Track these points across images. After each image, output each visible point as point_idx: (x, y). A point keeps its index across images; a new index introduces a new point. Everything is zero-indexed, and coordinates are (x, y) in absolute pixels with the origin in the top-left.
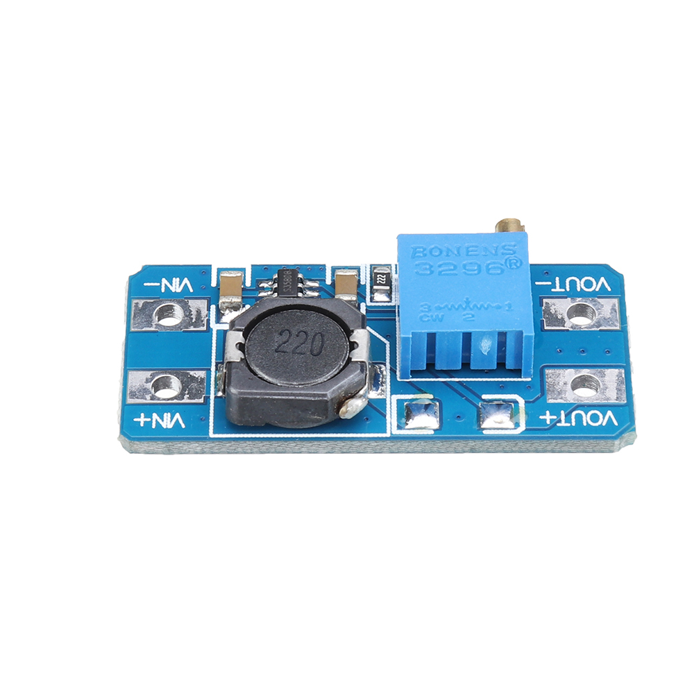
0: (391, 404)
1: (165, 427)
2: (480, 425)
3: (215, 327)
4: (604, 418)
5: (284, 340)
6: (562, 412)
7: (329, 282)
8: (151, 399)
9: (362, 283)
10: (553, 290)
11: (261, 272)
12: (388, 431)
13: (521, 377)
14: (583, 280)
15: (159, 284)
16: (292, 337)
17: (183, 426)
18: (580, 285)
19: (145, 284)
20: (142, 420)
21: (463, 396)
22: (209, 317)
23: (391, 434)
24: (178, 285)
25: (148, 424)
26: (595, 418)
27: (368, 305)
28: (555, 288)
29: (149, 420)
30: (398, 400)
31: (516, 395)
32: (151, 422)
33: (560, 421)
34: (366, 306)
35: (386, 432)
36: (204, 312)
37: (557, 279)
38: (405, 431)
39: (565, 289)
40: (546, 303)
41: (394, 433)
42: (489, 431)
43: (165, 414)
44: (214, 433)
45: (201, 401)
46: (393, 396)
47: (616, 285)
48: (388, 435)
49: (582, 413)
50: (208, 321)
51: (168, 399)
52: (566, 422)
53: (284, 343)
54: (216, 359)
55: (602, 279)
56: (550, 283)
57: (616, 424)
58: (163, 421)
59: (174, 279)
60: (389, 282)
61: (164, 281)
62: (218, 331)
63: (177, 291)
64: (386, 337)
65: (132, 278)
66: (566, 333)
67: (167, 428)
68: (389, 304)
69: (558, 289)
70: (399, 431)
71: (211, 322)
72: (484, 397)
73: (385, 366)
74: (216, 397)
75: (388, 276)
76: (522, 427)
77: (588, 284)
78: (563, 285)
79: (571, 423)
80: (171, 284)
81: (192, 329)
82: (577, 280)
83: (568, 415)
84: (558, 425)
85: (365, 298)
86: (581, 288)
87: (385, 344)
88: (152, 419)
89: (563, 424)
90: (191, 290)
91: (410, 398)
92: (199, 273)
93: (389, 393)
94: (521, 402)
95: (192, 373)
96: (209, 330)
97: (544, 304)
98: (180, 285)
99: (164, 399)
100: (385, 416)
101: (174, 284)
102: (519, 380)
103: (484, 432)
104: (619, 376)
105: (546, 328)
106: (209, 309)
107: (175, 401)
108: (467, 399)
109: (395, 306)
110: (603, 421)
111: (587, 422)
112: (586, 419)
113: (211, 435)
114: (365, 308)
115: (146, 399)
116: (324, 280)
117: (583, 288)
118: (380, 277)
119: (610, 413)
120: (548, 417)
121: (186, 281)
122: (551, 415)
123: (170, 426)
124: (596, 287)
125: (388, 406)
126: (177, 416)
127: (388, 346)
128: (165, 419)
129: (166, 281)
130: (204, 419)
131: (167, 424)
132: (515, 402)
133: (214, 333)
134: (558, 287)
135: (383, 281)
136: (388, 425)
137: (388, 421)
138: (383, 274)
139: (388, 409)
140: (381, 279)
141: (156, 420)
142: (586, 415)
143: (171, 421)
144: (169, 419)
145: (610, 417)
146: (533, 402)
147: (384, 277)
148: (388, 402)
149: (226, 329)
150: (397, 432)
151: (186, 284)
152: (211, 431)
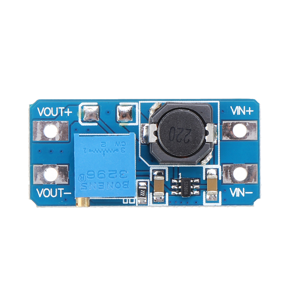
0: (138, 120)
2: (99, 108)
3: (219, 166)
4: (43, 112)
5: (187, 137)
6: (62, 115)
7: (167, 194)
8: (246, 123)
9: (151, 193)
10: (63, 189)
11: (198, 202)
12: (140, 104)
14: (49, 196)
15: (246, 193)
16: (184, 138)
17: (231, 107)
18: (50, 192)
19: (252, 193)
20: (250, 111)
21: (106, 124)
22: (222, 172)
23: (138, 103)
24: (237, 192)
25: (247, 109)
26: (47, 112)
27: (149, 180)
28: (62, 190)
29: (247, 111)
30: (135, 122)
31: (82, 125)
32: (246, 110)
33: (63, 110)
34: (149, 179)
36: (224, 176)
37: (61, 196)
38: (132, 104)
39: (57, 189)
40: (67, 181)
41: (137, 103)
42: (95, 105)
43: (239, 114)
45: (224, 122)
46: (137, 125)
47: (34, 189)
48: (140, 102)
49: (53, 115)
50: (222, 170)
51: (238, 123)
52: (61, 109)
53: (187, 135)
54: (218, 147)
55: (40, 196)
56: (64, 193)
57: (38, 108)
58: (240, 110)
59: (239, 196)
60: (139, 190)
61: (243, 195)
62: (217, 164)
63: (237, 188)
64: (140, 160)
65: (258, 197)
66: (59, 163)
67: (238, 106)
68: (139, 180)
69: (61, 189)
70: (135, 104)
72: (96, 124)
73: (141, 143)
74: (217, 124)
75: (139, 195)
76: (80, 106)
77: (47, 193)
78: (59, 191)
79: (58, 109)
80: (240, 193)
81: (229, 165)
82: (52, 195)
83: (59, 114)
84: (64, 108)
85: (150, 184)
86: (50, 190)
87: (141, 156)
88: (245, 111)
89: (62, 108)
90: (230, 189)
91: (130, 123)
93: (139, 126)
94: (80, 121)
95: (228, 139)
96: (222, 165)
97: (68, 180)
98: (236, 193)
99: (240, 123)
100: (141, 113)
101: (239, 193)
102: (80, 134)
103: (96, 104)
104: (36, 137)
105: (67, 166)
106: (222, 177)
107: (235, 122)
108: (104, 123)
109: (136, 179)
110: (44, 110)
111: (51, 109)
112: (51, 111)
113: (218, 102)
114: (150, 178)
115: (249, 123)
116: (169, 195)
117: (49, 191)
118: (143, 194)
119: (41, 115)
120: (68, 112)
121: (233, 195)
122: (67, 113)
123: (237, 107)
124: (43, 191)
125: (140, 119)
126: (234, 113)
127: (140, 155)
128: (240, 111)
129: (242, 195)
130: (222, 111)
131: (238, 108)
132: (83, 121)
133: (219, 163)
134: (61, 191)
135: (142, 192)
136: (140, 107)
137: (140, 110)
138: (142, 196)
139: (140, 117)
140: (143, 193)
141: (243, 111)
142: (51, 114)
143: (237, 110)
144: (238, 111)
145: (41, 113)
146: (75, 121)
147: (141, 195)
148: (140, 121)
149: (214, 165)
150: (136, 104)
151: (233, 193)
152: (219, 104)
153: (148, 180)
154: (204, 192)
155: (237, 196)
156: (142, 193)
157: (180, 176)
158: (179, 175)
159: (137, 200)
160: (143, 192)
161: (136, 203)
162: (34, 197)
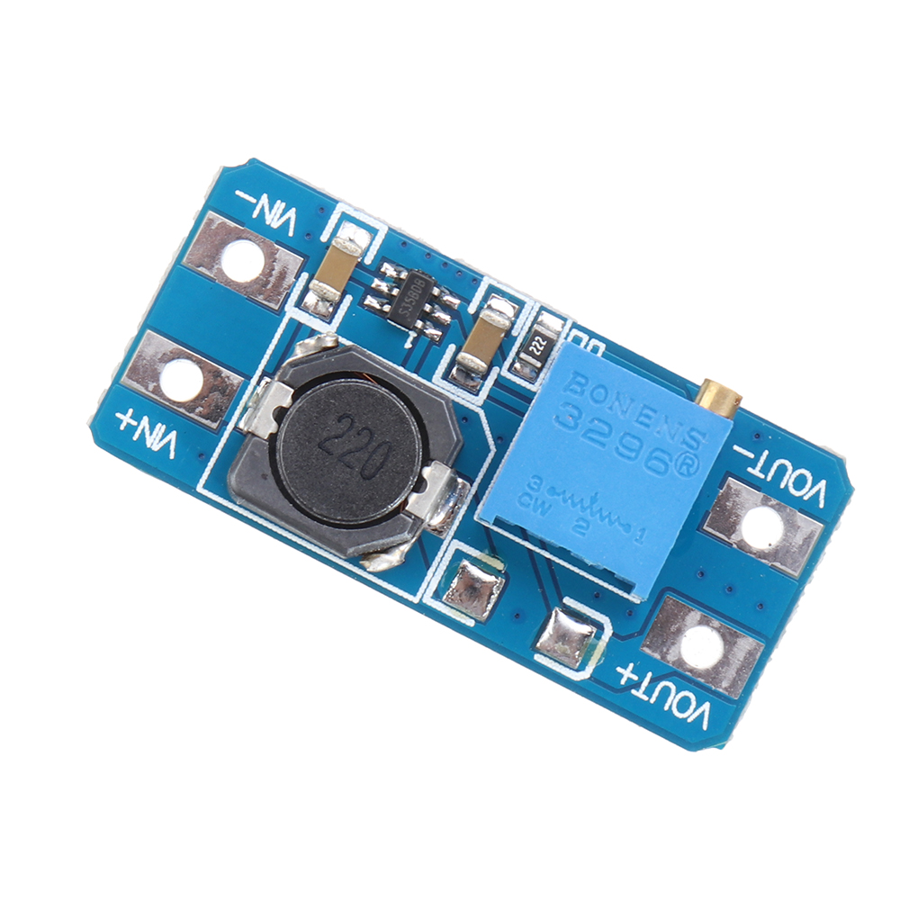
0: (445, 552)
1: (148, 446)
2: (536, 642)
3: (291, 312)
4: (695, 710)
5: (339, 432)
6: (650, 675)
7: (472, 309)
8: (153, 392)
9: (514, 333)
10: (750, 470)
11: (398, 246)
12: (419, 594)
13: (629, 593)
14: (798, 472)
15: (254, 201)
16: (351, 433)
17: (172, 456)
18: (789, 479)
19: (238, 192)
20: (126, 419)
21: (541, 586)
22: (292, 291)
23: (421, 600)
24: (278, 216)
25: (130, 430)
26: (684, 704)
27: (502, 374)
28: (754, 468)
29: (135, 423)
30: (457, 550)
31: (607, 618)
32: (135, 428)
33: (637, 685)
34: (499, 375)
35: (415, 595)
36: (290, 279)
37: (766, 453)
38: (440, 604)
39: (766, 477)
40: (728, 486)
41: (424, 601)
42: (543, 657)
43: (160, 424)
44: (205, 487)
45: (214, 425)
46: (455, 541)
47: (828, 513)
48: (416, 600)
49: (673, 687)
50: (288, 295)
51: (174, 403)
52: (644, 693)
53: (337, 438)
55: (822, 484)
56: (752, 456)
57: (705, 728)
58: (151, 434)
59: (279, 201)
60: (544, 358)
61: (264, 199)
62: (291, 320)
63: (272, 225)
64: (497, 438)
65: (226, 172)
66: (725, 547)
67: (150, 449)
68: (529, 386)
69: (756, 472)
70: (432, 600)
71: (289, 300)
72: (567, 601)
73: (471, 486)
74: (236, 428)
75: (551, 344)
76: (586, 674)
77: (800, 482)
78: (765, 470)
79: (650, 697)
80: (271, 208)
81: (260, 298)
82: (790, 468)
83: (654, 681)
84: (633, 692)
85: (505, 359)
86: (787, 486)
87: (489, 451)
88: (138, 425)
89: (639, 694)
90: (291, 234)
91: (474, 555)
92: (316, 207)
93: (452, 533)
94: (608, 631)
95: (225, 372)
96: (281, 312)
97: (725, 487)
98: (282, 216)
99: (169, 400)
100: (428, 568)
101: (273, 211)
102: (625, 595)
103: (537, 657)
104: (751, 653)
105: (705, 527)
106: (297, 277)
107: (182, 410)
108: (543, 593)
109: (535, 393)
110: (691, 714)
111: (670, 707)
112: (672, 701)
113: (200, 488)
114: (496, 377)
115: (147, 388)
116: (469, 302)
117: (791, 485)
118: (538, 341)
119: (707, 706)
120: (627, 674)
121: (292, 213)
122: (632, 672)
123: (156, 448)
124: (806, 493)
125: (440, 554)
126: (173, 436)
127: (491, 456)
128: (155, 433)
129: (267, 200)
130: (203, 457)
131: (154, 442)
132: (601, 628)
133: (285, 321)
134: (759, 467)
135: (538, 350)
136: (424, 585)
137: (427, 579)
138: (544, 338)
139: (437, 559)
140: (538, 346)
141: (143, 430)
142: (677, 694)
143: (161, 440)
144: (160, 435)
145: (703, 712)
146: (623, 638)
147: (544, 343)
148: (443, 548)
149: (302, 321)
150: (429, 601)
151: (289, 218)
152: (202, 481)
153: (505, 373)
154: (368, 261)
155: (284, 204)
156: (541, 345)
157: (410, 339)
158: (412, 343)
159: (563, 335)
160: (535, 346)
161: (571, 330)
162: (840, 491)
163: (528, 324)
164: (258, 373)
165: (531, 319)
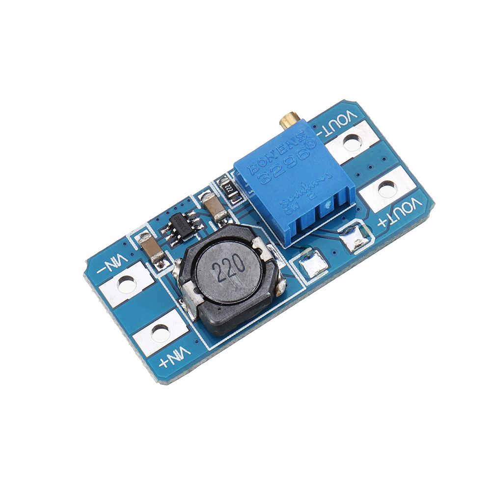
0: (292, 267)
1: (180, 360)
2: (349, 251)
3: (158, 276)
4: (412, 205)
6: (387, 214)
7: (199, 207)
9: (219, 196)
10: (326, 136)
11: (156, 222)
12: (303, 286)
14: (338, 119)
15: (105, 268)
16: (221, 267)
17: (189, 353)
18: (338, 123)
19: (98, 272)
20: (164, 363)
21: (327, 238)
22: (150, 272)
23: (306, 286)
24: (117, 262)
25: (169, 364)
26: (407, 208)
28: (326, 134)
29: (167, 361)
30: (294, 262)
31: (355, 219)
32: (170, 362)
33: (390, 221)
34: (232, 210)
35: (302, 288)
37: (323, 127)
38: (312, 280)
39: (333, 131)
42: (356, 251)
43: (174, 351)
44: (210, 347)
45: (187, 330)
46: (290, 261)
47: (360, 115)
48: (305, 288)
49: (398, 208)
50: (151, 274)
52: (394, 221)
54: (174, 298)
55: (348, 112)
56: (321, 132)
57: (421, 204)
58: (176, 357)
59: (111, 258)
60: (235, 189)
61: (107, 264)
62: (161, 278)
63: (119, 266)
64: (257, 225)
65: (86, 273)
66: (353, 160)
68: (243, 201)
70: (309, 282)
72: (339, 230)
73: (271, 244)
74: (193, 323)
76: (373, 238)
77: (342, 120)
78: (330, 130)
79: (397, 219)
80: (112, 263)
81: (146, 286)
82: (335, 121)
83: (391, 214)
84: (391, 224)
85: (227, 205)
87: (260, 229)
88: (169, 360)
89: (393, 222)
90: (127, 260)
91: (300, 257)
92: (122, 244)
93: (286, 261)
94: (361, 221)
96: (156, 280)
98: (117, 260)
100: (294, 277)
101: (114, 263)
102: (350, 207)
103: (355, 253)
106: (146, 267)
107: (172, 340)
108: (330, 238)
109: (248, 200)
110: (413, 207)
111: (405, 213)
112: (403, 211)
113: (210, 349)
114: (232, 212)
116: (196, 207)
117: (341, 124)
118: (227, 187)
119: (413, 199)
120: (382, 223)
121: (119, 256)
122: (383, 221)
123: (182, 358)
124: (348, 120)
125: (292, 269)
126: (181, 348)
127: (263, 229)
128: (176, 355)
129: (108, 263)
130: (197, 341)
131: (180, 357)
132: (358, 224)
133: (161, 281)
134: (328, 133)
135: (231, 189)
136: (301, 282)
137: (299, 279)
138: (227, 184)
139: (293, 272)
140: (229, 188)
141: (172, 358)
142: (401, 208)
143: (180, 354)
144: (178, 353)
145: (414, 201)
146: (367, 218)
147: (230, 185)
148: (290, 267)
149: (165, 274)
150: (308, 284)
151: (120, 258)
152: (207, 347)
153: (232, 208)
154: (156, 237)
155: (113, 257)
156: (230, 187)
157: (197, 237)
158: (199, 237)
159: (231, 178)
160: (229, 189)
161: (230, 175)
162: (353, 107)
163: (218, 189)
164: (176, 302)
165: (217, 187)
